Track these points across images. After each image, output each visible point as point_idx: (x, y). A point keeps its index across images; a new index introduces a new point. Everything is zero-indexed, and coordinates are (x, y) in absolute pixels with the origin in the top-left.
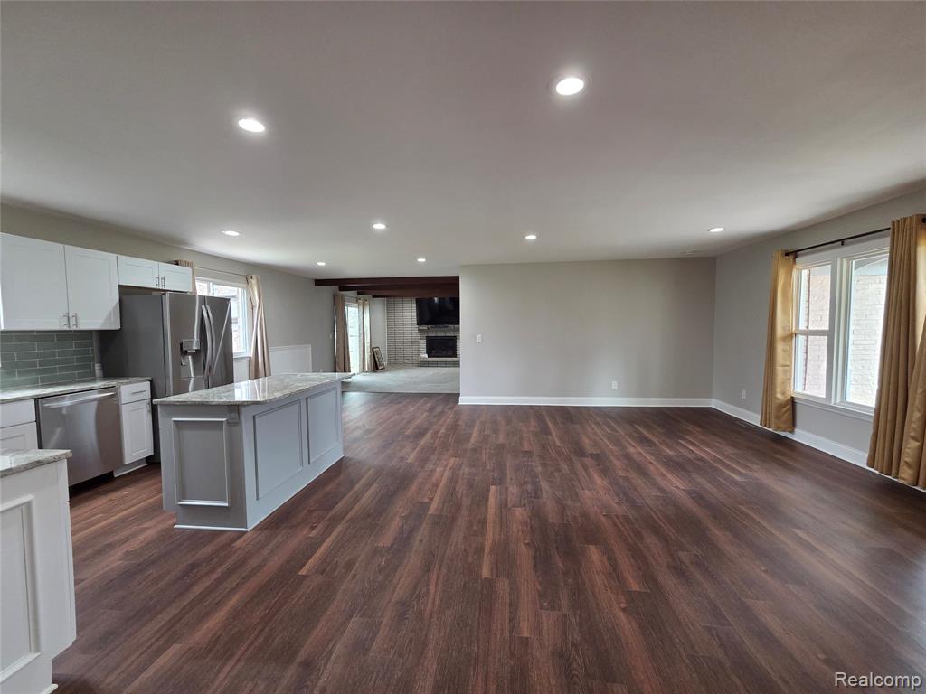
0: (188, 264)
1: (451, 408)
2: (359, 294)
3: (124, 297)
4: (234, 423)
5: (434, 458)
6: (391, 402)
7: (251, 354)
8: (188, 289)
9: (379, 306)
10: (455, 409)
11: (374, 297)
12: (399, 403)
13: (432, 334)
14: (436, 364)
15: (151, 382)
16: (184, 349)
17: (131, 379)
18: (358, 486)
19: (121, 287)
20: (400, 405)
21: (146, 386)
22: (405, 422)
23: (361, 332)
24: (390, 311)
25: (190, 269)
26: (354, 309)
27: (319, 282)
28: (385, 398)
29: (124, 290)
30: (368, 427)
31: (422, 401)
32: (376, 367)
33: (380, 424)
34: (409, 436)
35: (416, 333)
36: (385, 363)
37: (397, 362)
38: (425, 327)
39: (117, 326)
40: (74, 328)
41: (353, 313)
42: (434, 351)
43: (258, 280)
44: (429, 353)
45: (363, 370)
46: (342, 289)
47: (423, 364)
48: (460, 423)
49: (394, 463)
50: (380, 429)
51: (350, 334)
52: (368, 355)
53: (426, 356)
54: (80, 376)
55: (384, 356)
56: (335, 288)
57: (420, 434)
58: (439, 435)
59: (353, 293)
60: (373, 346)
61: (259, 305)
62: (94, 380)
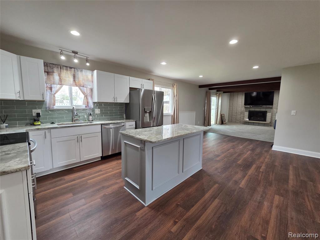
0: (152, 80)
1: (267, 151)
2: (217, 91)
3: (131, 92)
4: (143, 150)
5: (260, 189)
6: (229, 141)
7: (173, 114)
8: (151, 89)
9: (226, 97)
10: (270, 152)
11: (224, 92)
12: (234, 142)
13: (252, 109)
14: (253, 124)
15: (136, 122)
16: (145, 110)
17: (131, 120)
18: (207, 196)
19: (130, 88)
20: (234, 144)
21: (134, 123)
22: (237, 154)
23: (217, 107)
24: (231, 99)
25: (152, 81)
26: (214, 98)
27: (201, 86)
28: (226, 138)
29: (131, 89)
30: (216, 153)
31: (246, 143)
32: (222, 122)
33: (223, 153)
34: (240, 165)
35: (243, 109)
36: (227, 121)
37: (232, 121)
38: (249, 106)
39: (129, 102)
40: (116, 102)
41: (214, 99)
42: (252, 118)
43: (176, 86)
44: (250, 118)
45: (216, 123)
46: (210, 89)
47: (246, 123)
48: (276, 164)
49: (230, 184)
50: (223, 155)
51: (212, 108)
52: (219, 117)
53: (248, 120)
54: (120, 118)
55: (226, 118)
56: (207, 89)
57: (247, 166)
58: (261, 170)
59: (215, 91)
60: (221, 114)
61: (176, 95)
62: (123, 119)
